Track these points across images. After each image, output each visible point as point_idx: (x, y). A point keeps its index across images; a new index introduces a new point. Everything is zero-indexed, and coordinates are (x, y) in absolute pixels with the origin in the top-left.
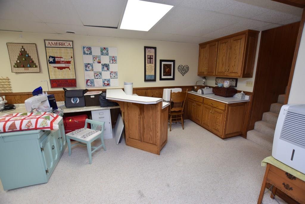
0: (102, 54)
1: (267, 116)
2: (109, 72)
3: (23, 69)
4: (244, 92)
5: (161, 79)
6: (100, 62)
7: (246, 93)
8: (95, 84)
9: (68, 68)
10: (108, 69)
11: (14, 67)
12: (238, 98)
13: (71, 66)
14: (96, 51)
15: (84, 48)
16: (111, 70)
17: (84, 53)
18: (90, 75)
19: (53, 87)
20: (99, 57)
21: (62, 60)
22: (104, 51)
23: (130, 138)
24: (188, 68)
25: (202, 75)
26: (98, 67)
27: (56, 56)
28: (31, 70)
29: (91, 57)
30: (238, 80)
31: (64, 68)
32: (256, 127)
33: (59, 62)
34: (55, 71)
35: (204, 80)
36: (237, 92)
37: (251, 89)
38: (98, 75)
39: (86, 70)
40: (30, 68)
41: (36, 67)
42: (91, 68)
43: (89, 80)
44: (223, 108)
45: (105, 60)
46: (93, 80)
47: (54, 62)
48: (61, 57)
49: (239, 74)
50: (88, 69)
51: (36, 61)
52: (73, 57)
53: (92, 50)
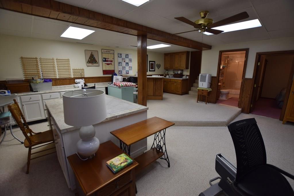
0: (126, 57)
1: (195, 84)
2: (128, 67)
3: (91, 64)
4: (186, 75)
5: (150, 71)
6: (125, 62)
7: (187, 76)
8: (123, 73)
9: (111, 64)
10: (128, 65)
11: (87, 63)
12: (184, 77)
13: (113, 63)
14: (123, 56)
15: (119, 54)
16: (129, 66)
17: (119, 57)
18: (120, 68)
19: (104, 74)
20: (124, 59)
21: (109, 60)
22: (127, 56)
23: (148, 96)
24: (160, 65)
25: (166, 69)
26: (124, 64)
27: (106, 58)
28: (95, 64)
29: (121, 58)
30: (184, 71)
31: (110, 64)
32: (191, 89)
33: (107, 61)
34: (106, 66)
35: (167, 71)
36: (183, 75)
37: (188, 74)
38: (124, 68)
39: (119, 65)
40: (94, 64)
41: (97, 63)
42: (121, 64)
43: (120, 71)
44: (180, 82)
45: (127, 60)
46: (122, 71)
47: (105, 61)
48: (108, 59)
49: (184, 68)
50: (120, 65)
51: (97, 60)
52: (114, 59)
53: (122, 55)
